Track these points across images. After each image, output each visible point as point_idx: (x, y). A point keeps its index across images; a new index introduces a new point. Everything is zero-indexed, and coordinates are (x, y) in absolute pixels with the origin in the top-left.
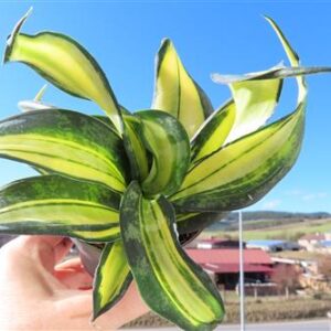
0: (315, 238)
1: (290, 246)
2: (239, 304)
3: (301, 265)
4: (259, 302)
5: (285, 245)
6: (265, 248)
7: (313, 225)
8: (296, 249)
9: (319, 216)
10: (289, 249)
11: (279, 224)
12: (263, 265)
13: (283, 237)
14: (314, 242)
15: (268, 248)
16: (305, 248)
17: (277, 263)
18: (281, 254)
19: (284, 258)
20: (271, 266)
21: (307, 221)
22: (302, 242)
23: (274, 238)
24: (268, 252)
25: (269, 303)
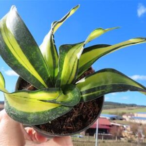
0: (130, 115)
1: (119, 118)
2: (95, 142)
3: (123, 127)
4: (104, 142)
5: (117, 117)
6: (108, 118)
7: (129, 109)
8: (121, 119)
9: (132, 105)
10: (118, 119)
11: (115, 108)
12: (107, 125)
13: (116, 114)
14: (129, 117)
15: (109, 118)
16: (125, 119)
17: (113, 125)
18: (115, 121)
19: (116, 123)
20: (110, 126)
21: (127, 108)
22: (124, 117)
23: (112, 114)
24: (109, 120)
25: (108, 143)
